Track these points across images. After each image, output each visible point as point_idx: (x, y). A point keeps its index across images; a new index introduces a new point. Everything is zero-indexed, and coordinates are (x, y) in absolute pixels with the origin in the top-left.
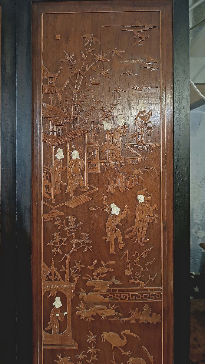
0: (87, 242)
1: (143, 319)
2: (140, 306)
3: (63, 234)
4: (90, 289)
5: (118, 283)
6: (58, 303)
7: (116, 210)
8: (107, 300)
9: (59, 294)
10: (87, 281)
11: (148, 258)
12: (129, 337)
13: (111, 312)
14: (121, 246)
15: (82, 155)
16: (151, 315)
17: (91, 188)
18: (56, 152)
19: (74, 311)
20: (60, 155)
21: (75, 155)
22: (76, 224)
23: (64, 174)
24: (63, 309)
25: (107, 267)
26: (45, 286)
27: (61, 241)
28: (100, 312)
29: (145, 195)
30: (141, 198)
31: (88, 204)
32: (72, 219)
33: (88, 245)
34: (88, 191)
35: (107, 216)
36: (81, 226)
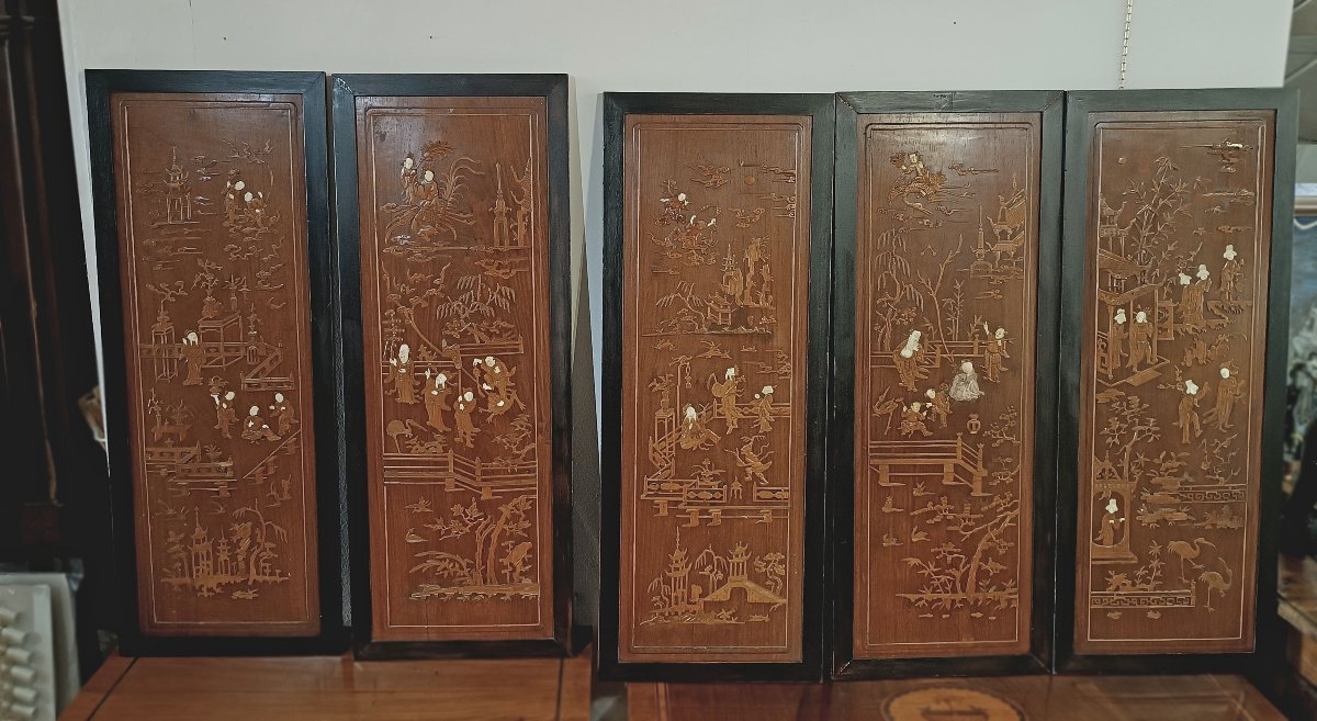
0: (1154, 428)
1: (1223, 523)
2: (1217, 508)
3: (1123, 420)
4: (1154, 488)
5: (1191, 480)
6: (1112, 507)
7: (1192, 388)
8: (1178, 501)
9: (1115, 495)
10: (1151, 478)
11: (1231, 447)
12: (1202, 546)
13: (1182, 516)
14: (1198, 434)
15: (1150, 318)
16: (1231, 519)
17: (1160, 360)
18: (1115, 314)
19: (1133, 514)
20: (1121, 318)
21: (1141, 317)
22: (1140, 406)
23: (1125, 342)
24: (1119, 514)
25: (1178, 460)
26: (1096, 486)
27: (1120, 428)
28: (1167, 517)
29: (1231, 369)
30: (1225, 373)
31: (1156, 381)
32: (1135, 400)
33: (1155, 432)
34: (1157, 363)
35: (1182, 395)
36: (1144, 410)
